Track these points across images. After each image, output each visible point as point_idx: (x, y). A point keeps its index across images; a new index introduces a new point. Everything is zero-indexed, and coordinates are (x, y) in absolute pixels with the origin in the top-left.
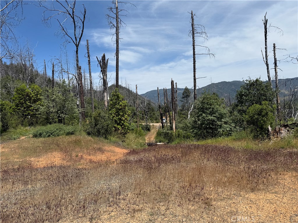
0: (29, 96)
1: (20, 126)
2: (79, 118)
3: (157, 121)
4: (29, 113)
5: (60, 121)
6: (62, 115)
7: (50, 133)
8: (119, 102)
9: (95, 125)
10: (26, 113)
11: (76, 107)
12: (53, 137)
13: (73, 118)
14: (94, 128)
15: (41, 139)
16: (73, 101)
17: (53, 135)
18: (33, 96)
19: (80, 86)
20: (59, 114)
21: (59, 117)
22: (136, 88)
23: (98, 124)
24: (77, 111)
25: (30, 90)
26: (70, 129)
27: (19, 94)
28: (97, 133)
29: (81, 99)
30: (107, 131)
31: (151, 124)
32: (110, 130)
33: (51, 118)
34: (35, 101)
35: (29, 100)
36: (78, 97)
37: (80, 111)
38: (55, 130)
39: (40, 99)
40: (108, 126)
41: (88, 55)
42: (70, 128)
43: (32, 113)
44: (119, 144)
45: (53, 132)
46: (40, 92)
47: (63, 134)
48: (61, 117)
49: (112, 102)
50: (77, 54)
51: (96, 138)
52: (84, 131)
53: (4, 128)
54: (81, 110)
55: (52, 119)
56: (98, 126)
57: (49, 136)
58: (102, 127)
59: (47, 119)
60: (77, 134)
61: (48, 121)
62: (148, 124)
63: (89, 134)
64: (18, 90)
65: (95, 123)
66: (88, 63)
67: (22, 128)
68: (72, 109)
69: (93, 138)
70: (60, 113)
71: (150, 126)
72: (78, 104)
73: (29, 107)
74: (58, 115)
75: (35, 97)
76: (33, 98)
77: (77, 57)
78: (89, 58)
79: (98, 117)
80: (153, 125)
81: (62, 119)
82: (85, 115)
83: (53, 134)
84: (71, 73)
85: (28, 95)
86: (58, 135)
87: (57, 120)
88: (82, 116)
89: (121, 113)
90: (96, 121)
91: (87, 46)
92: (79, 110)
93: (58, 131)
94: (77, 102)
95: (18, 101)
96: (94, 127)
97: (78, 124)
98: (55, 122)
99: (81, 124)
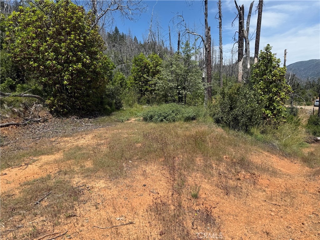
0: (148, 68)
1: (136, 103)
2: (204, 96)
3: (308, 102)
4: (147, 89)
5: (180, 100)
6: (184, 92)
7: (163, 116)
8: (270, 70)
9: (230, 108)
10: (144, 88)
11: (200, 81)
12: (167, 122)
13: (196, 96)
14: (228, 113)
15: (152, 124)
16: (198, 73)
17: (167, 120)
18: (151, 67)
19: (208, 51)
20: (179, 90)
21: (179, 93)
22: (285, 55)
23: (235, 108)
24: (202, 86)
25: (148, 61)
26: (190, 113)
27: (137, 65)
28: (232, 123)
29: (208, 71)
30: (250, 120)
31: (298, 107)
32: (256, 120)
33: (169, 95)
34: (154, 74)
35: (147, 73)
36: (204, 68)
37: (205, 87)
38: (171, 112)
39: (158, 72)
40: (253, 111)
41: (220, 16)
42: (189, 111)
43: (150, 89)
44: (273, 145)
45: (168, 116)
46: (159, 62)
47: (180, 119)
48: (182, 94)
49: (259, 70)
50: (206, 5)
51: (232, 132)
52: (210, 115)
53: (117, 106)
54: (207, 85)
55: (171, 96)
56: (234, 110)
57: (162, 121)
58: (243, 113)
59: (165, 96)
60: (200, 120)
61: (165, 99)
62: (294, 106)
63: (218, 121)
64: (136, 60)
65: (230, 106)
66: (219, 27)
67: (138, 106)
68: (196, 84)
69: (225, 130)
70: (180, 88)
71: (297, 109)
72: (203, 76)
73: (147, 82)
74: (178, 92)
75: (154, 69)
76: (151, 70)
77: (206, 9)
78: (221, 19)
79: (235, 94)
80: (301, 108)
81: (182, 97)
82: (211, 93)
83: (167, 118)
84: (196, 33)
85: (146, 67)
86: (174, 121)
87: (176, 97)
88: (208, 93)
89: (274, 90)
90: (231, 101)
91: (218, 4)
92: (204, 85)
93: (174, 115)
94: (202, 74)
95: (135, 74)
96: (228, 111)
97: (202, 104)
98: (174, 101)
99: (206, 104)
